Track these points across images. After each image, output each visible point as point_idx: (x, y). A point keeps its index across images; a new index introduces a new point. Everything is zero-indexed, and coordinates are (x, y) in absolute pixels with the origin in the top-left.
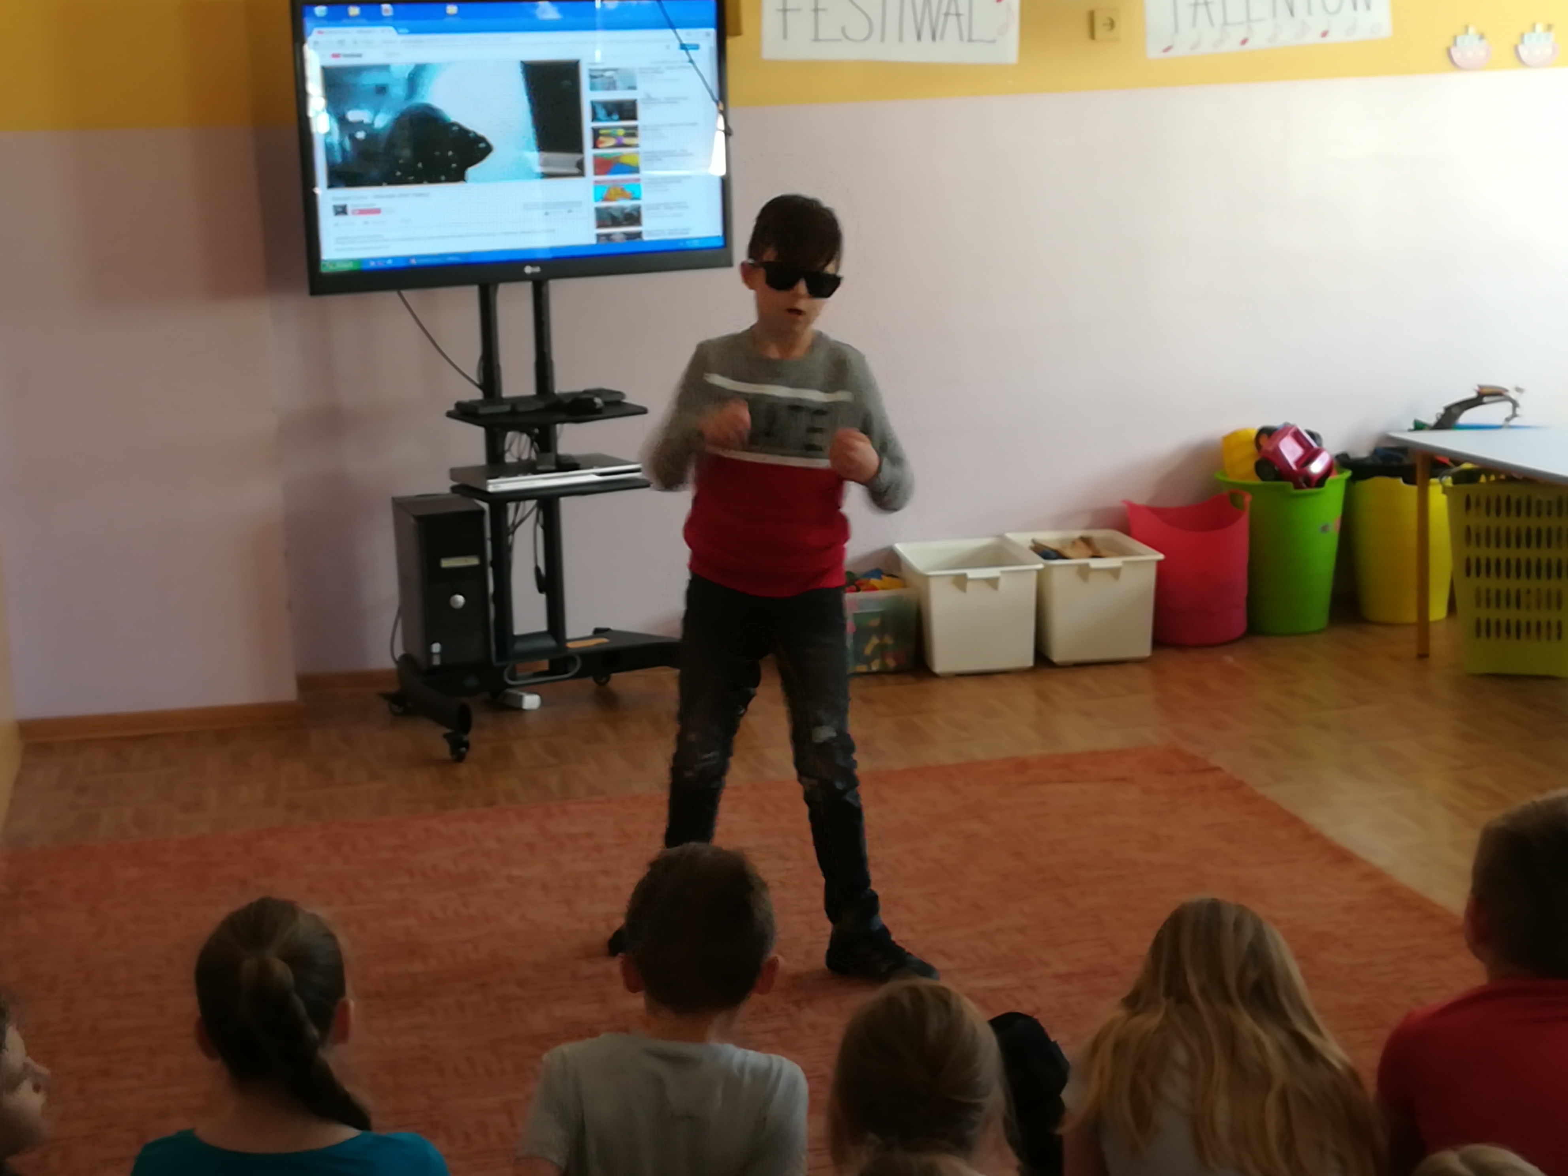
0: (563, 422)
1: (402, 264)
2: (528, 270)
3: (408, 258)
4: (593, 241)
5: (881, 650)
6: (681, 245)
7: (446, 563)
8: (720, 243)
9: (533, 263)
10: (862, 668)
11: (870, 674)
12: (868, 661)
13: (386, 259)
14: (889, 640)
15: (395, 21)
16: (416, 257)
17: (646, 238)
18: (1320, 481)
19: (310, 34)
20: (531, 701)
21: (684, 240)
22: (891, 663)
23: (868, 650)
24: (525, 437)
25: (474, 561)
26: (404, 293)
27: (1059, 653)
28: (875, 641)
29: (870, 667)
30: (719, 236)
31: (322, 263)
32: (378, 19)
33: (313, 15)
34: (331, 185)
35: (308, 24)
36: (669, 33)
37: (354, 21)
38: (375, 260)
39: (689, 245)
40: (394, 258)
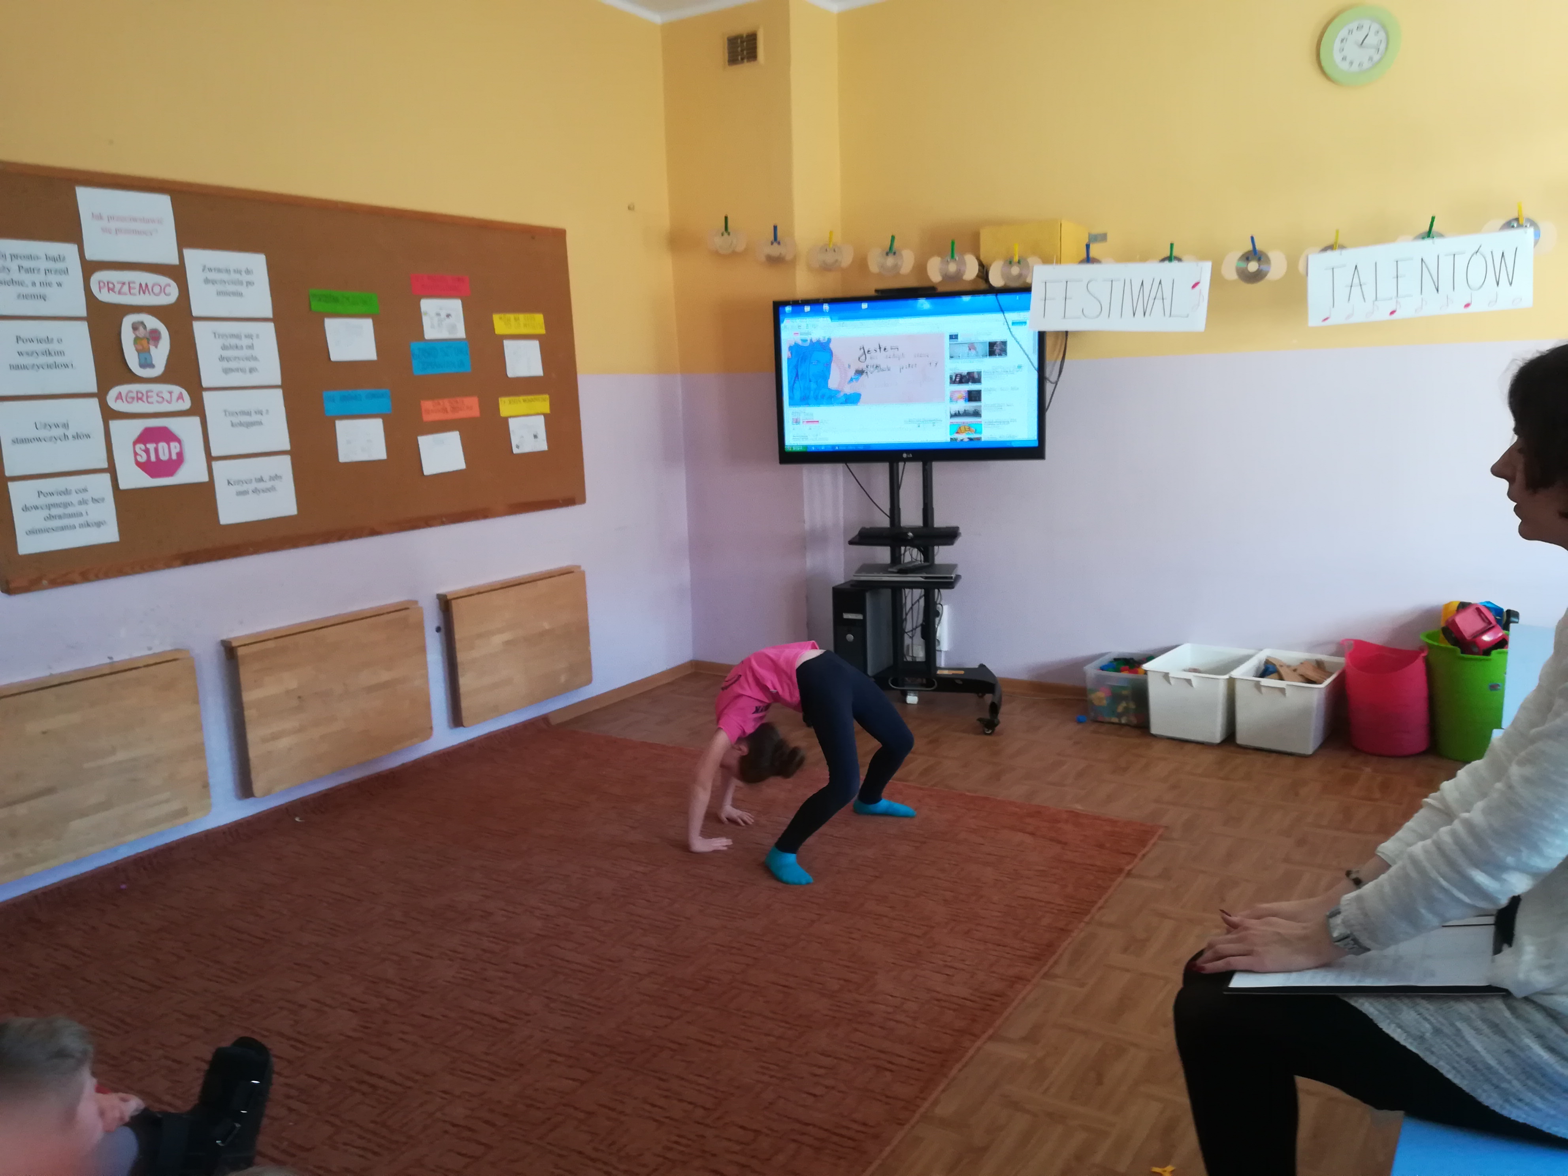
0: (939, 545)
1: (830, 449)
2: (905, 455)
3: (834, 446)
4: (949, 440)
5: (1126, 710)
6: (1008, 445)
7: (847, 616)
8: (1036, 444)
9: (908, 451)
10: (1115, 720)
11: (1120, 724)
12: (1120, 716)
13: (821, 446)
14: (1132, 706)
15: (831, 313)
16: (838, 446)
17: (983, 439)
18: (1487, 650)
19: (783, 322)
20: (912, 699)
21: (1010, 442)
22: (1134, 721)
23: (1120, 709)
24: (915, 551)
25: (860, 617)
26: (848, 464)
27: (1242, 738)
28: (1124, 704)
29: (1120, 720)
30: (1034, 440)
31: (786, 447)
32: (821, 313)
33: (785, 312)
34: (791, 404)
35: (781, 317)
36: (999, 316)
37: (808, 314)
38: (815, 446)
39: (1015, 445)
40: (826, 446)
